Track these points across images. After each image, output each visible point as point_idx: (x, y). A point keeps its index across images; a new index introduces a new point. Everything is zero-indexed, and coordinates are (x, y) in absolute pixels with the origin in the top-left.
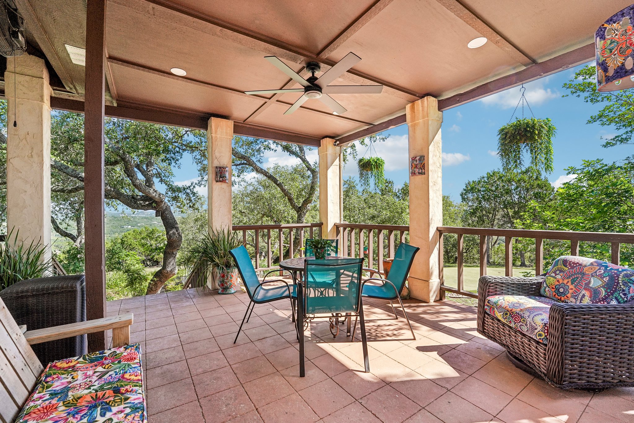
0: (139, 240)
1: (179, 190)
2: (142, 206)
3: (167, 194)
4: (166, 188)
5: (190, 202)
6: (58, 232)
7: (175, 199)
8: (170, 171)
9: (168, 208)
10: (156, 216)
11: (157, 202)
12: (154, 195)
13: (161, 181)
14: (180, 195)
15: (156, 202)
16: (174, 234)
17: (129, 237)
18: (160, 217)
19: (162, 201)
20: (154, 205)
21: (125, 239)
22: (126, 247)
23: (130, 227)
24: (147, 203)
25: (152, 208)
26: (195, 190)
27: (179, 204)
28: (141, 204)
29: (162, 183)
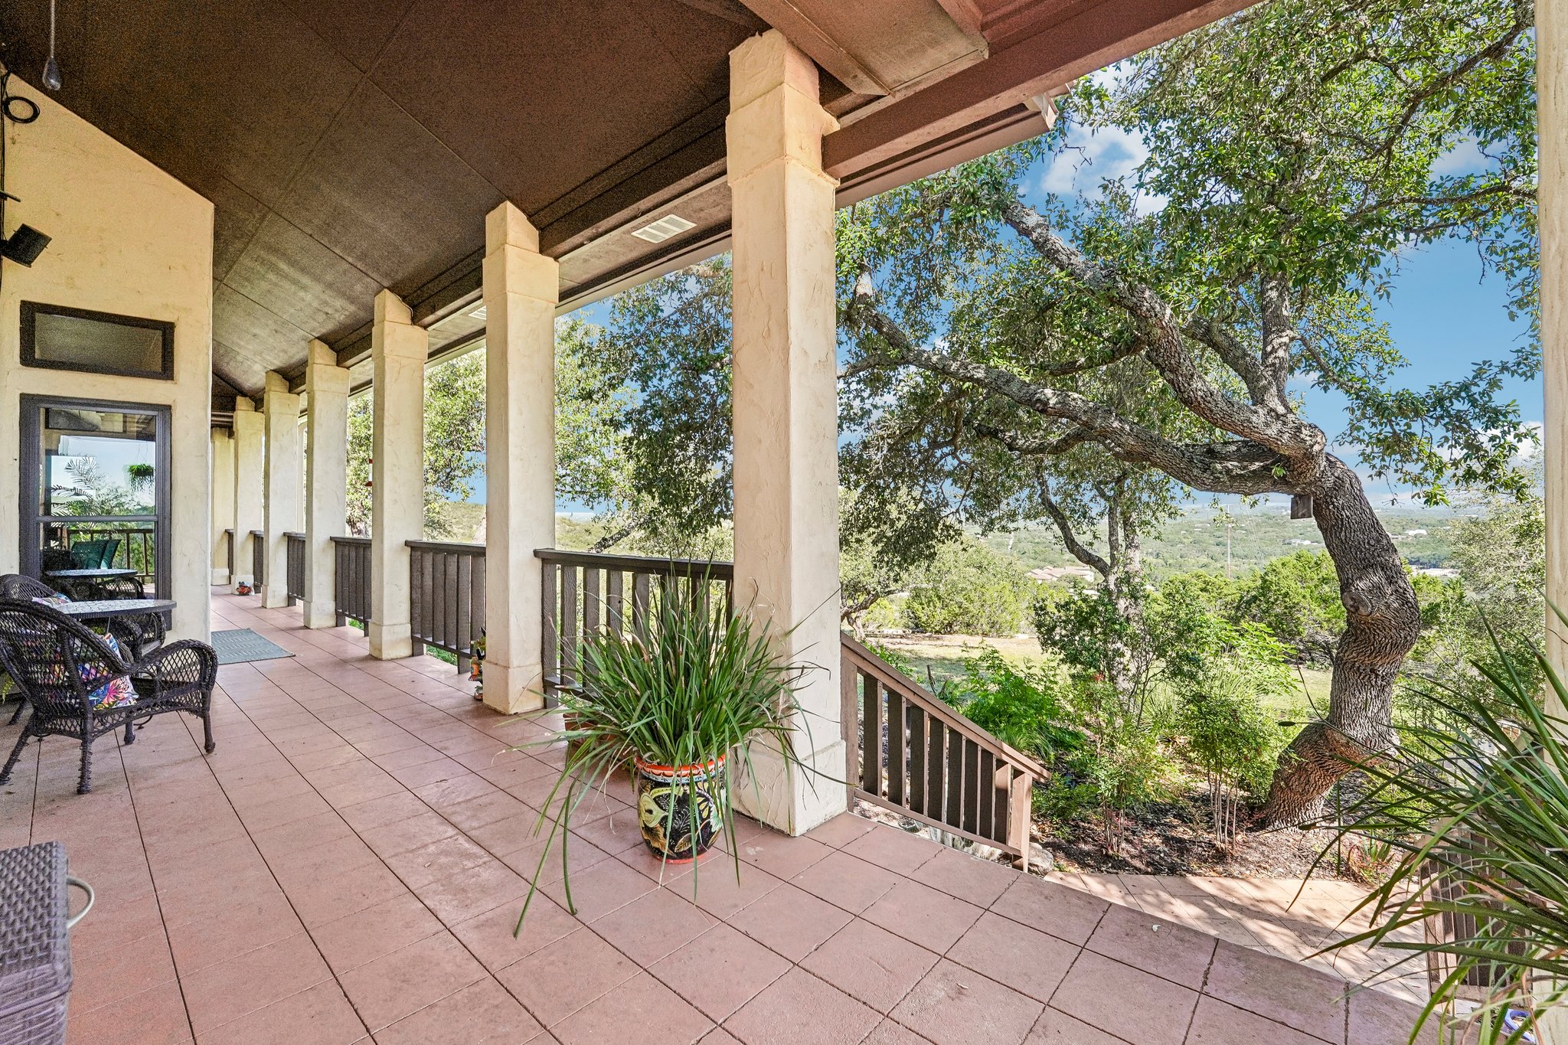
0: (1312, 584)
1: (1408, 406)
2: (1233, 478)
3: (1359, 429)
4: (1349, 404)
5: (1466, 458)
6: (1072, 551)
7: (1397, 446)
8: (1387, 349)
9: (1345, 485)
10: (1294, 516)
11: (1288, 458)
12: (1272, 431)
13: (1327, 380)
14: (1416, 427)
15: (1285, 461)
16: (1377, 589)
17: (1285, 572)
18: (1313, 521)
19: (1309, 457)
20: (1278, 471)
21: (1271, 577)
22: (1276, 600)
23: (1307, 542)
24: (1256, 465)
25: (1275, 483)
26: (1499, 399)
27: (1414, 468)
28: (1228, 471)
29: (1326, 389)
